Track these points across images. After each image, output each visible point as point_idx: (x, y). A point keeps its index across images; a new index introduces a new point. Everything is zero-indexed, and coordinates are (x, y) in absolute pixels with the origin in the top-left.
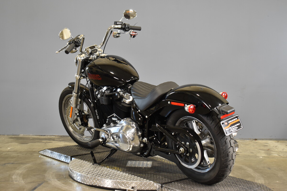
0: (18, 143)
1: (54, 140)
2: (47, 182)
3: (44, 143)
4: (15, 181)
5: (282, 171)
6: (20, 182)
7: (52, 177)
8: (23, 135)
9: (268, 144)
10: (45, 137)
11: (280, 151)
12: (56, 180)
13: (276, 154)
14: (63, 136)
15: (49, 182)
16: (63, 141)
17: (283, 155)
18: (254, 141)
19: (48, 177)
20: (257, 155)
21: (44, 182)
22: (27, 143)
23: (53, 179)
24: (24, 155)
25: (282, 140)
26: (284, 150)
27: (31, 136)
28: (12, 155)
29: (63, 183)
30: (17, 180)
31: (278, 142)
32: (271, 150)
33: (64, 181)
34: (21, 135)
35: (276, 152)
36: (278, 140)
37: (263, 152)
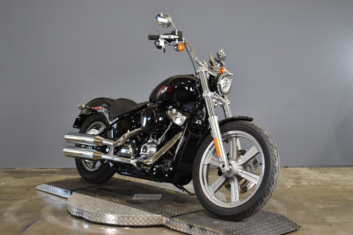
0: (13, 178)
1: (55, 173)
2: (42, 219)
3: (43, 177)
4: (7, 219)
5: (310, 201)
6: (13, 220)
7: (49, 213)
8: (19, 168)
9: (300, 171)
10: (44, 170)
11: (311, 180)
12: (53, 216)
13: (306, 182)
14: (66, 168)
15: (45, 219)
16: (65, 174)
17: (314, 184)
18: (284, 168)
19: (44, 213)
20: (285, 184)
21: (39, 220)
22: (24, 178)
23: (50, 216)
24: (19, 191)
25: (316, 167)
26: (317, 178)
27: (29, 169)
28: (6, 191)
29: (61, 220)
30: (9, 217)
31: (311, 169)
32: (302, 179)
33: (62, 217)
34: (18, 169)
35: (307, 180)
36: (311, 167)
37: (292, 180)
